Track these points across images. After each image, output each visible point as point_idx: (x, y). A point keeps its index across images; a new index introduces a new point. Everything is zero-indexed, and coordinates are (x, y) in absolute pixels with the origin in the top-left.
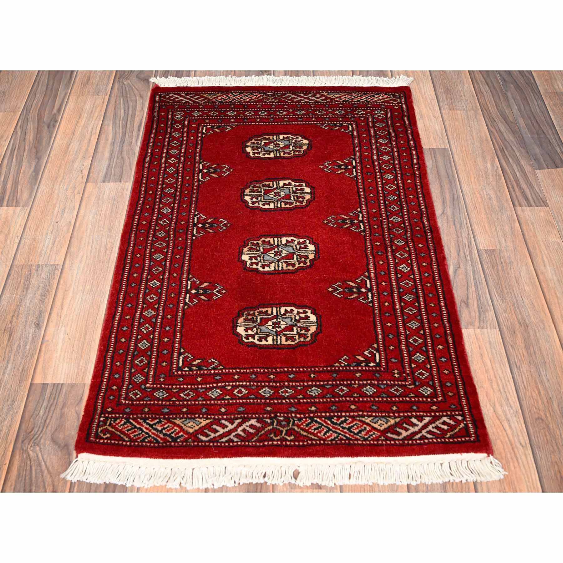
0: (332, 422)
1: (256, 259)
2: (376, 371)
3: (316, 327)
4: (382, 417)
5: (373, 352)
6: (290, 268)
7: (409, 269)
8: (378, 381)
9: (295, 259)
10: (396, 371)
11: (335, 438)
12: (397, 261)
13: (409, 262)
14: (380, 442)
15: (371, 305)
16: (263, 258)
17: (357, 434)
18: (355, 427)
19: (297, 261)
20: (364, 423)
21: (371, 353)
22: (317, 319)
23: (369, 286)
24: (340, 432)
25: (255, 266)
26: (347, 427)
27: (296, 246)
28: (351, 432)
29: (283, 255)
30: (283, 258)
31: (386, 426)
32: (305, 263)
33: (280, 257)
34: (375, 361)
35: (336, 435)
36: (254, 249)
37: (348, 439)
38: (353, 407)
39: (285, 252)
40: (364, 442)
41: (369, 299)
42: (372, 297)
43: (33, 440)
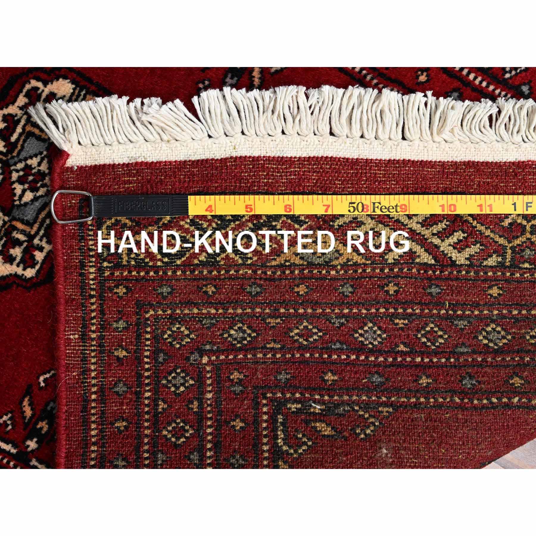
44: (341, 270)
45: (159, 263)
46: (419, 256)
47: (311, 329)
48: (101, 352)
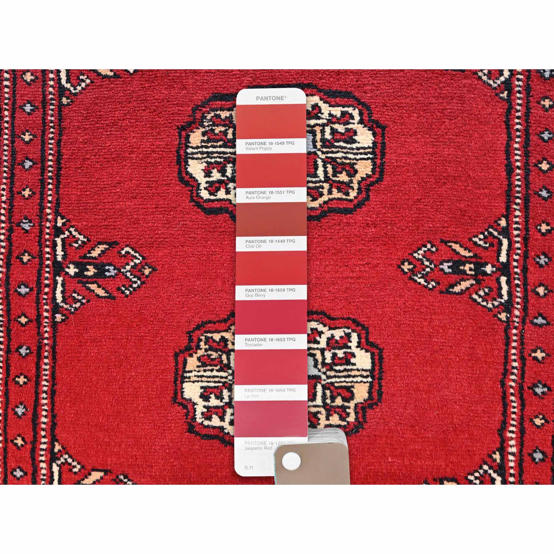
19: (325, 405)
25: (215, 421)
27: (323, 351)
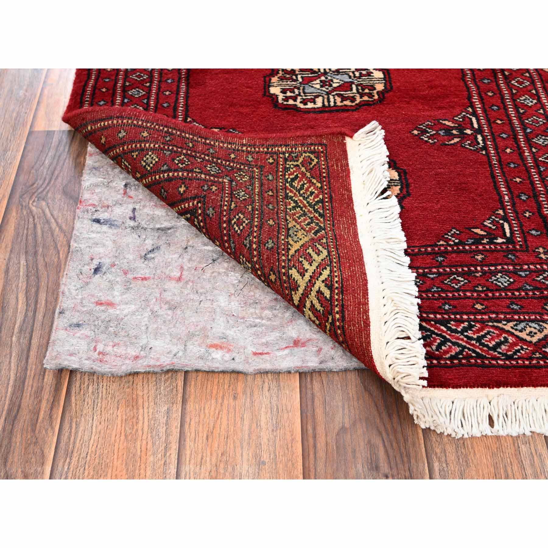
0: (449, 329)
1: (292, 91)
2: (509, 251)
3: (399, 187)
4: (532, 321)
5: (498, 222)
6: (348, 103)
7: (535, 101)
8: (514, 265)
9: (354, 90)
10: (541, 250)
11: (457, 354)
12: (514, 91)
13: (534, 92)
14: (534, 362)
15: (484, 152)
16: (304, 89)
17: (494, 348)
18: (489, 336)
19: (358, 92)
20: (503, 330)
21: (493, 222)
22: (399, 175)
23: (476, 126)
24: (464, 344)
25: (291, 102)
26: (475, 337)
28: (484, 345)
29: (335, 85)
30: (335, 89)
31: (540, 336)
32: (370, 95)
33: (330, 89)
34: (504, 235)
35: (458, 349)
36: (287, 79)
37: (479, 356)
38: (478, 307)
39: (338, 81)
40: (507, 362)
41: (479, 144)
42: (484, 140)
43: (36, 194)
44: (285, 241)
45: (287, 177)
46: (296, 293)
47: (242, 225)
48: (233, 150)
